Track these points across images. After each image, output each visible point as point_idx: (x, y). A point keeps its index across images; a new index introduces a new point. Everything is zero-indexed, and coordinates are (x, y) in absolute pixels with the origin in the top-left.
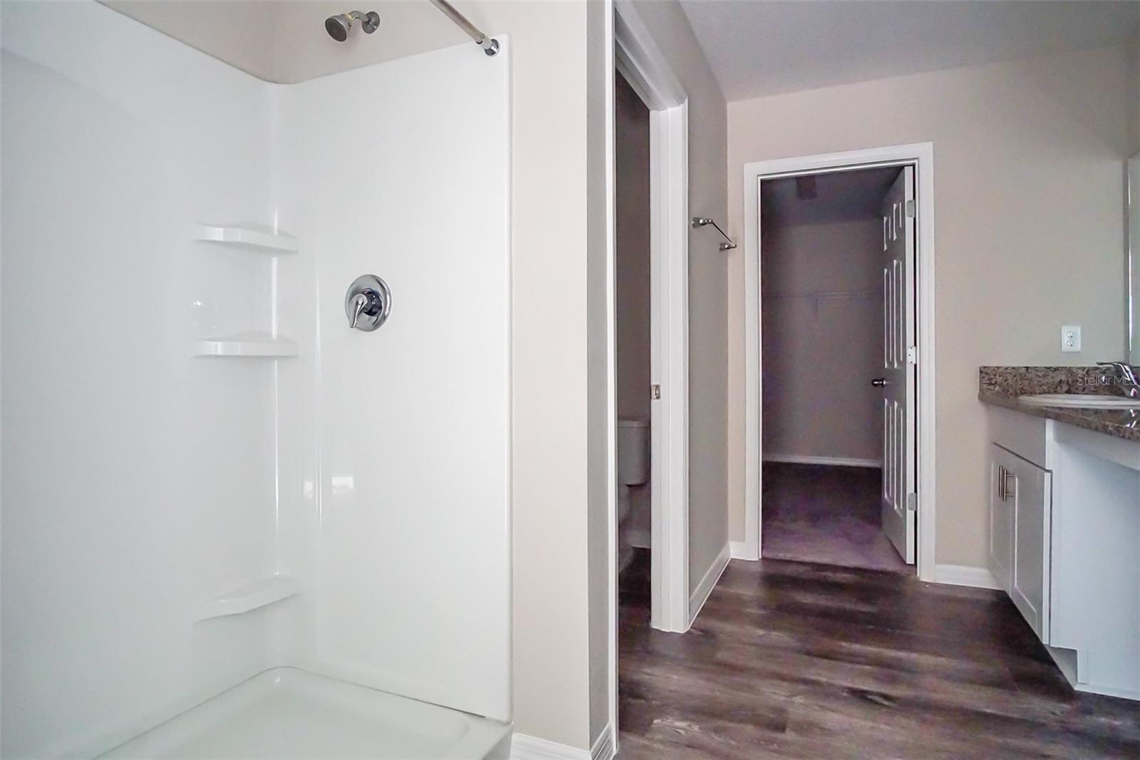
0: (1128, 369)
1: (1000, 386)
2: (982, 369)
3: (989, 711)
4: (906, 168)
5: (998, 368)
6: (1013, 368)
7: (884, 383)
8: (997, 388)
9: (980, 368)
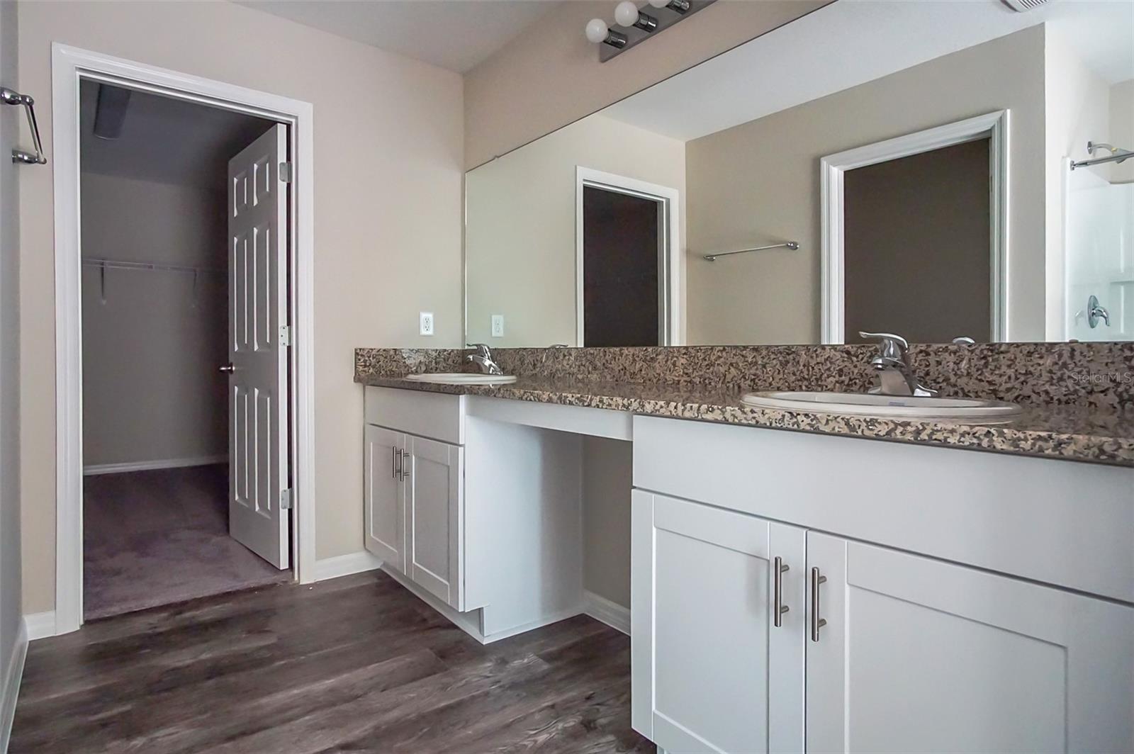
0: (487, 350)
1: (374, 367)
2: (358, 351)
3: (443, 704)
4: (279, 124)
5: (372, 349)
6: (384, 350)
7: (234, 368)
8: (371, 371)
9: (356, 350)
